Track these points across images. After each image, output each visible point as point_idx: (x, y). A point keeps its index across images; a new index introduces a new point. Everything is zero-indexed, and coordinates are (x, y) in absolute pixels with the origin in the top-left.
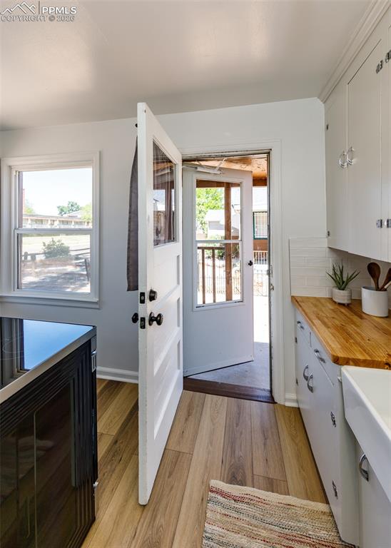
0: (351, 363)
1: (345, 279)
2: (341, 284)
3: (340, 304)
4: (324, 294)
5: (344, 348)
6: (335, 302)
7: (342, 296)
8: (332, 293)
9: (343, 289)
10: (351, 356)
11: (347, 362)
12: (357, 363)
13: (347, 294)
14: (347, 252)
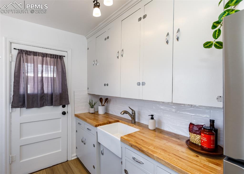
0: (99, 125)
1: (93, 105)
2: (92, 107)
3: (92, 113)
4: (86, 111)
5: (97, 122)
6: (90, 113)
7: (92, 110)
8: (89, 110)
9: (93, 108)
10: (99, 124)
11: (98, 125)
12: (101, 125)
13: (94, 109)
14: (95, 94)
